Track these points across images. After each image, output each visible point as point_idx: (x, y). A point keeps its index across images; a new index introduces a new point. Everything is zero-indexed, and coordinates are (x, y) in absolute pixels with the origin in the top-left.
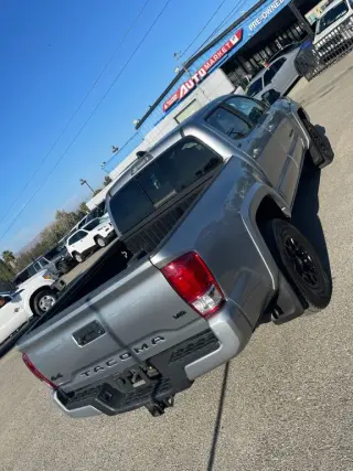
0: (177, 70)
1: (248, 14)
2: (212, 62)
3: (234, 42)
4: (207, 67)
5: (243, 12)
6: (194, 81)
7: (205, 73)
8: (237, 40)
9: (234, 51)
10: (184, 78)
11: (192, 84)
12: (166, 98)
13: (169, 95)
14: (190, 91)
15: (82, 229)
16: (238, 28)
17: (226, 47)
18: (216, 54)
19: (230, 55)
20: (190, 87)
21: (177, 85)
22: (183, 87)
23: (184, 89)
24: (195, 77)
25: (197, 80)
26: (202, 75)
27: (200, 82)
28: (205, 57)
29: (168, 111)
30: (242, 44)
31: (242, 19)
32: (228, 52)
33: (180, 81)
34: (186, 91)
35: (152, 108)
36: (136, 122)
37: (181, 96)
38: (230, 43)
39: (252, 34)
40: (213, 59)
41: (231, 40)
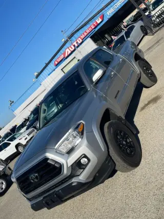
0: (63, 40)
1: (106, 6)
2: (86, 34)
3: (99, 22)
4: (83, 37)
6: (74, 46)
7: (81, 41)
8: (100, 20)
9: (99, 27)
10: (68, 45)
11: (73, 48)
12: (56, 58)
13: (58, 55)
14: (72, 52)
15: (6, 141)
16: (100, 14)
17: (94, 25)
19: (96, 29)
20: (72, 50)
21: (63, 49)
22: (67, 50)
23: (68, 51)
24: (75, 43)
25: (76, 45)
26: (79, 42)
27: (78, 46)
28: (81, 32)
29: (57, 65)
30: (103, 23)
31: (103, 9)
33: (65, 47)
34: (70, 52)
35: (47, 65)
36: (36, 74)
37: (66, 55)
38: (96, 23)
39: (109, 17)
40: (86, 32)
41: (97, 21)
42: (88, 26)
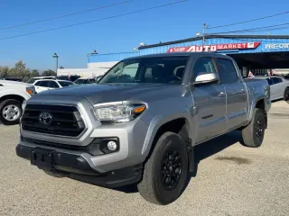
0: (198, 34)
1: (271, 37)
2: (226, 47)
3: (249, 47)
4: (220, 48)
5: (268, 34)
6: (204, 49)
7: (215, 50)
8: (252, 46)
9: (245, 52)
10: (198, 42)
11: (201, 50)
12: (175, 45)
13: (179, 45)
16: (258, 41)
17: (242, 46)
18: (232, 44)
19: (240, 52)
20: (198, 51)
21: (190, 43)
22: (194, 47)
23: (193, 49)
24: (207, 47)
25: (206, 50)
26: (212, 50)
28: (223, 41)
30: (254, 52)
31: (265, 37)
32: (240, 49)
33: (194, 43)
34: (194, 51)
35: (161, 45)
36: (142, 44)
37: (188, 51)
38: (247, 45)
39: (264, 51)
40: (227, 45)
41: (249, 44)
42: (236, 41)
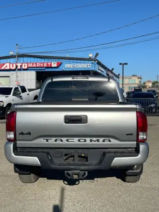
0: (12, 53)
1: (69, 59)
2: (35, 65)
3: (53, 66)
4: (30, 65)
6: (17, 66)
7: (26, 67)
8: (55, 65)
9: (50, 70)
11: (14, 67)
14: (10, 70)
16: (60, 61)
17: (48, 65)
18: (39, 63)
20: (11, 68)
21: (5, 61)
24: (19, 65)
25: (19, 67)
26: (23, 67)
28: (33, 60)
30: (56, 70)
31: (65, 58)
32: (46, 68)
33: (8, 60)
34: (8, 68)
37: (3, 68)
38: (51, 65)
39: (64, 70)
40: (36, 64)
41: (52, 63)
42: (43, 61)
